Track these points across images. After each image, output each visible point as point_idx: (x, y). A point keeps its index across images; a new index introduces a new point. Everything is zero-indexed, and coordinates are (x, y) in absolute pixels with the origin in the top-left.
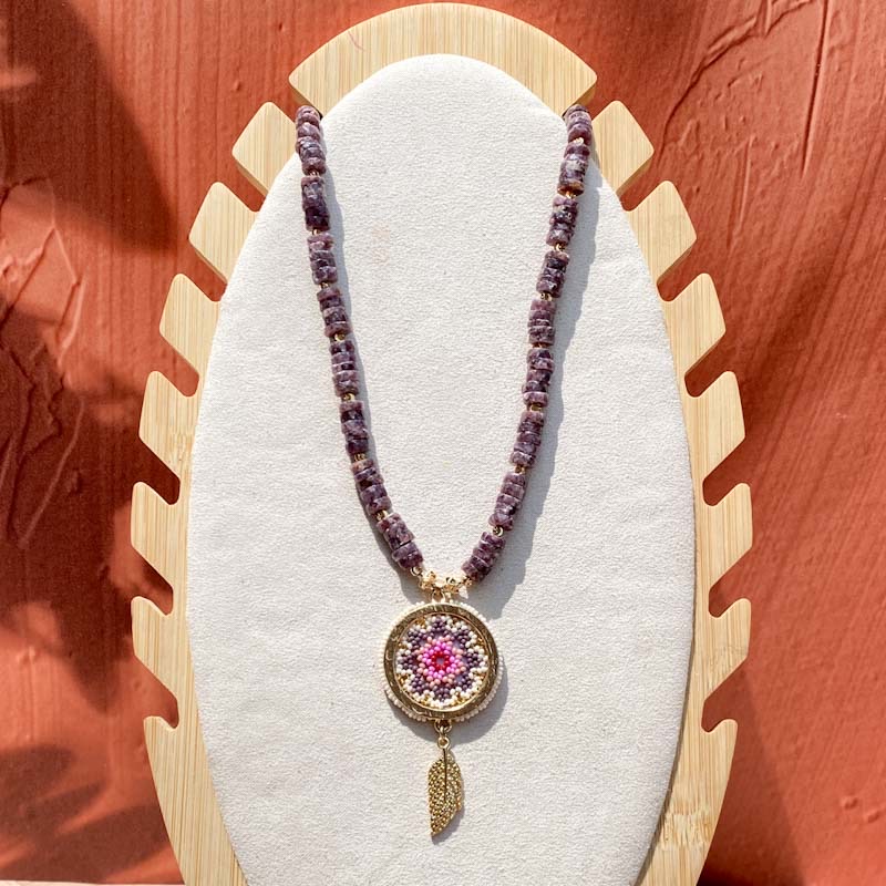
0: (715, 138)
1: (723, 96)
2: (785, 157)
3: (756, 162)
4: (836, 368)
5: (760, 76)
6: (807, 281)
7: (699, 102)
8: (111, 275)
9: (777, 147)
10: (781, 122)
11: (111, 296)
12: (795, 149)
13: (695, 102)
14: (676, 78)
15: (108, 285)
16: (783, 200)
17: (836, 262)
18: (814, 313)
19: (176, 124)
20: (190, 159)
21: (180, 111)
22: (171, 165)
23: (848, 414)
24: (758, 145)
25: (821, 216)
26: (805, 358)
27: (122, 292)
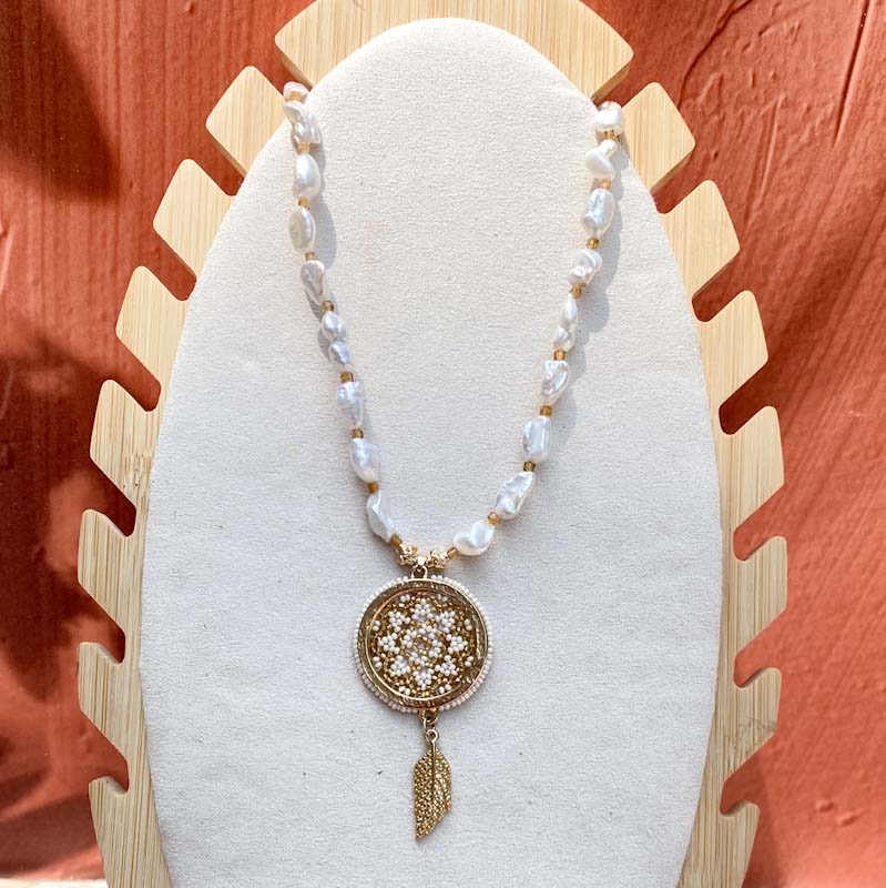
0: (739, 96)
1: (752, 46)
2: (817, 122)
3: (784, 127)
4: (854, 361)
5: (797, 25)
6: (829, 264)
7: (724, 53)
8: (43, 225)
9: (809, 109)
10: (816, 81)
11: (43, 249)
12: (829, 112)
13: (720, 51)
14: (699, 23)
15: (39, 235)
16: (811, 171)
17: (864, 244)
18: (835, 300)
19: (117, 50)
20: (135, 92)
21: (121, 34)
22: (112, 98)
23: (861, 412)
24: (787, 106)
25: (852, 191)
26: (820, 350)
27: (57, 243)
